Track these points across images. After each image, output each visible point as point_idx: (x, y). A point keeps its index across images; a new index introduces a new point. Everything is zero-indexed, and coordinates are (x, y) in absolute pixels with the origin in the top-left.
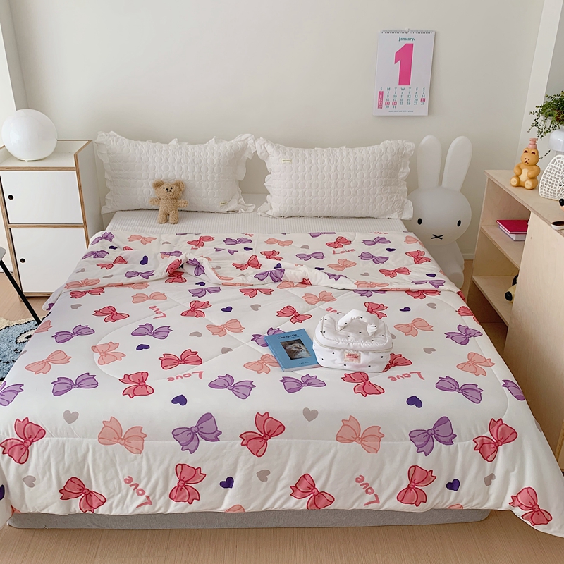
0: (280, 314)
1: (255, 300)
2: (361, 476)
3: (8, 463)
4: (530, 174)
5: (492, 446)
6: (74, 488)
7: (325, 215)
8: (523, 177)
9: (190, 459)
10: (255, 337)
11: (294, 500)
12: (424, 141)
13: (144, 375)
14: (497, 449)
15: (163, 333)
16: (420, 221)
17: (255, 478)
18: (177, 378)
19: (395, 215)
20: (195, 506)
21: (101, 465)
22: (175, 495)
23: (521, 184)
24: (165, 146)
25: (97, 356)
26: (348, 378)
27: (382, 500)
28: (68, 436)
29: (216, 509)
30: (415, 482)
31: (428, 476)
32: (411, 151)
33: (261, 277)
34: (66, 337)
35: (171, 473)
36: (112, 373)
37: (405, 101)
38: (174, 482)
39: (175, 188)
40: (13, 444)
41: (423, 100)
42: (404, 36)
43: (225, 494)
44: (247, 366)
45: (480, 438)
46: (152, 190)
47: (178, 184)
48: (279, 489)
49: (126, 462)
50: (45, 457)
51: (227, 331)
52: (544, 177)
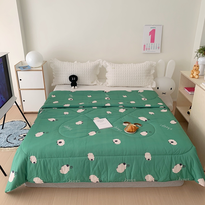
4: (197, 73)
7: (126, 86)
8: (195, 75)
12: (159, 62)
16: (158, 88)
19: (150, 86)
23: (194, 77)
24: (73, 63)
37: (153, 48)
41: (159, 48)
42: (152, 27)
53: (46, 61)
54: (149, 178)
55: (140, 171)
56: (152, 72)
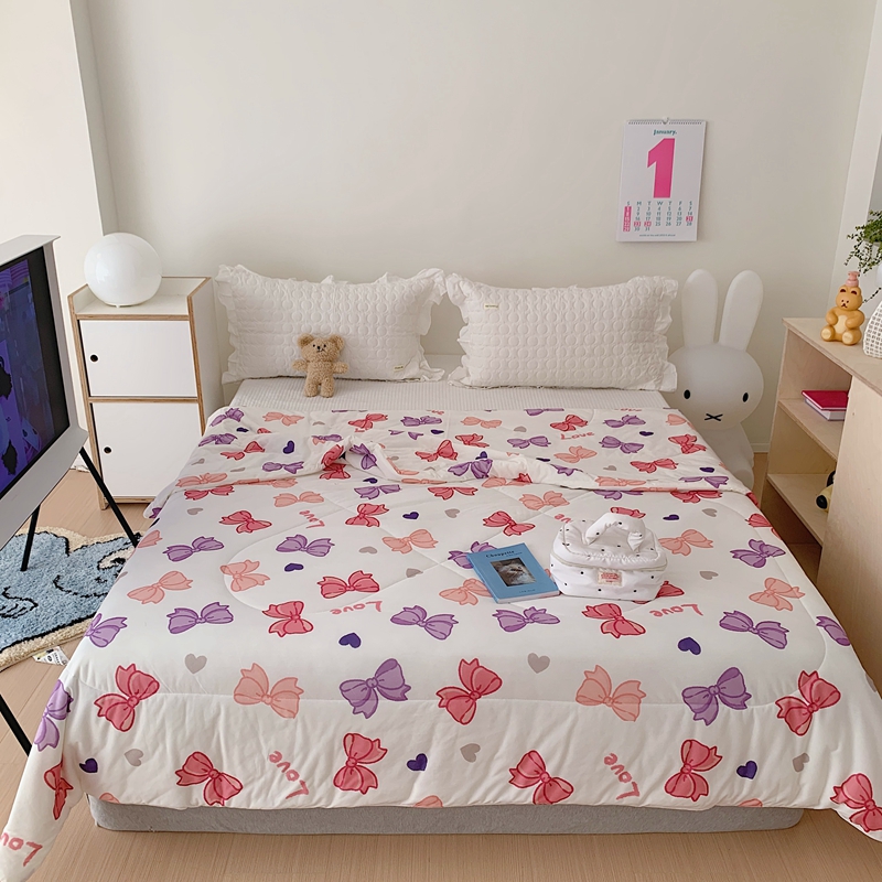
0: (488, 522)
1: (452, 503)
2: (612, 755)
3: (105, 731)
4: (849, 323)
5: (805, 711)
6: (198, 769)
7: (546, 384)
8: (840, 327)
9: (364, 727)
10: (454, 555)
11: (514, 789)
12: (691, 279)
13: (298, 607)
14: (811, 716)
15: (322, 547)
16: (687, 394)
17: (459, 756)
18: (345, 610)
19: (650, 385)
20: (371, 798)
21: (237, 735)
22: (343, 780)
23: (837, 337)
24: (315, 286)
25: (228, 579)
26: (591, 612)
27: (642, 792)
28: (191, 691)
29: (401, 801)
30: (692, 764)
31: (710, 756)
32: (673, 292)
33: (458, 471)
34: (183, 553)
35: (336, 748)
36: (252, 602)
37: (663, 221)
38: (341, 760)
39: (329, 345)
40: (114, 702)
41: (689, 219)
42: (661, 127)
43: (413, 780)
44: (444, 594)
45: (786, 700)
46: (297, 348)
47: (334, 340)
48: (492, 772)
49: (273, 730)
50: (158, 721)
51: (413, 546)
52: (871, 327)
56: (660, 323)
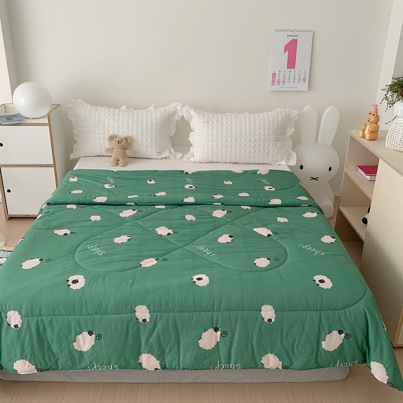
4: (370, 129)
7: (233, 161)
8: (366, 131)
16: (302, 167)
19: (283, 163)
23: (365, 136)
24: (117, 110)
32: (295, 116)
37: (292, 80)
39: (124, 141)
41: (304, 80)
42: (291, 33)
52: (389, 134)
53: (58, 105)
54: (271, 361)
55: (250, 345)
56: (289, 132)
